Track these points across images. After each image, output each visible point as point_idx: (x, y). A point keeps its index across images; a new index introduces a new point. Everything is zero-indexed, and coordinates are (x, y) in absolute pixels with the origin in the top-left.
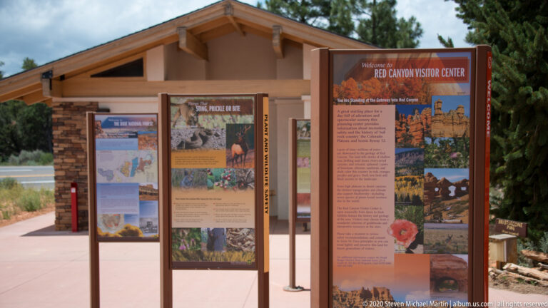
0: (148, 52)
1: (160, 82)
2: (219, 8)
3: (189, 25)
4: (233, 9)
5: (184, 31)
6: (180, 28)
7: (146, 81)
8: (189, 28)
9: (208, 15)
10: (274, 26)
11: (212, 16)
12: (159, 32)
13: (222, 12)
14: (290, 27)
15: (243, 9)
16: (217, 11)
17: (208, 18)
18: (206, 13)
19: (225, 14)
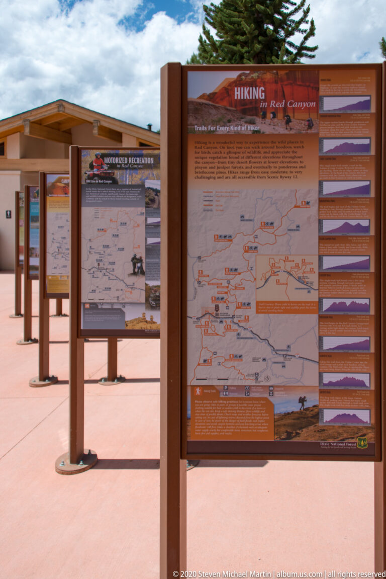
0: (8, 138)
1: (17, 160)
2: (54, 106)
3: (32, 119)
4: (64, 107)
5: (28, 123)
6: (25, 120)
7: (6, 159)
8: (32, 121)
9: (46, 111)
10: (95, 121)
11: (49, 112)
12: (9, 123)
13: (57, 110)
14: (105, 121)
15: (71, 107)
16: (53, 108)
17: (46, 113)
18: (45, 109)
19: (59, 111)
